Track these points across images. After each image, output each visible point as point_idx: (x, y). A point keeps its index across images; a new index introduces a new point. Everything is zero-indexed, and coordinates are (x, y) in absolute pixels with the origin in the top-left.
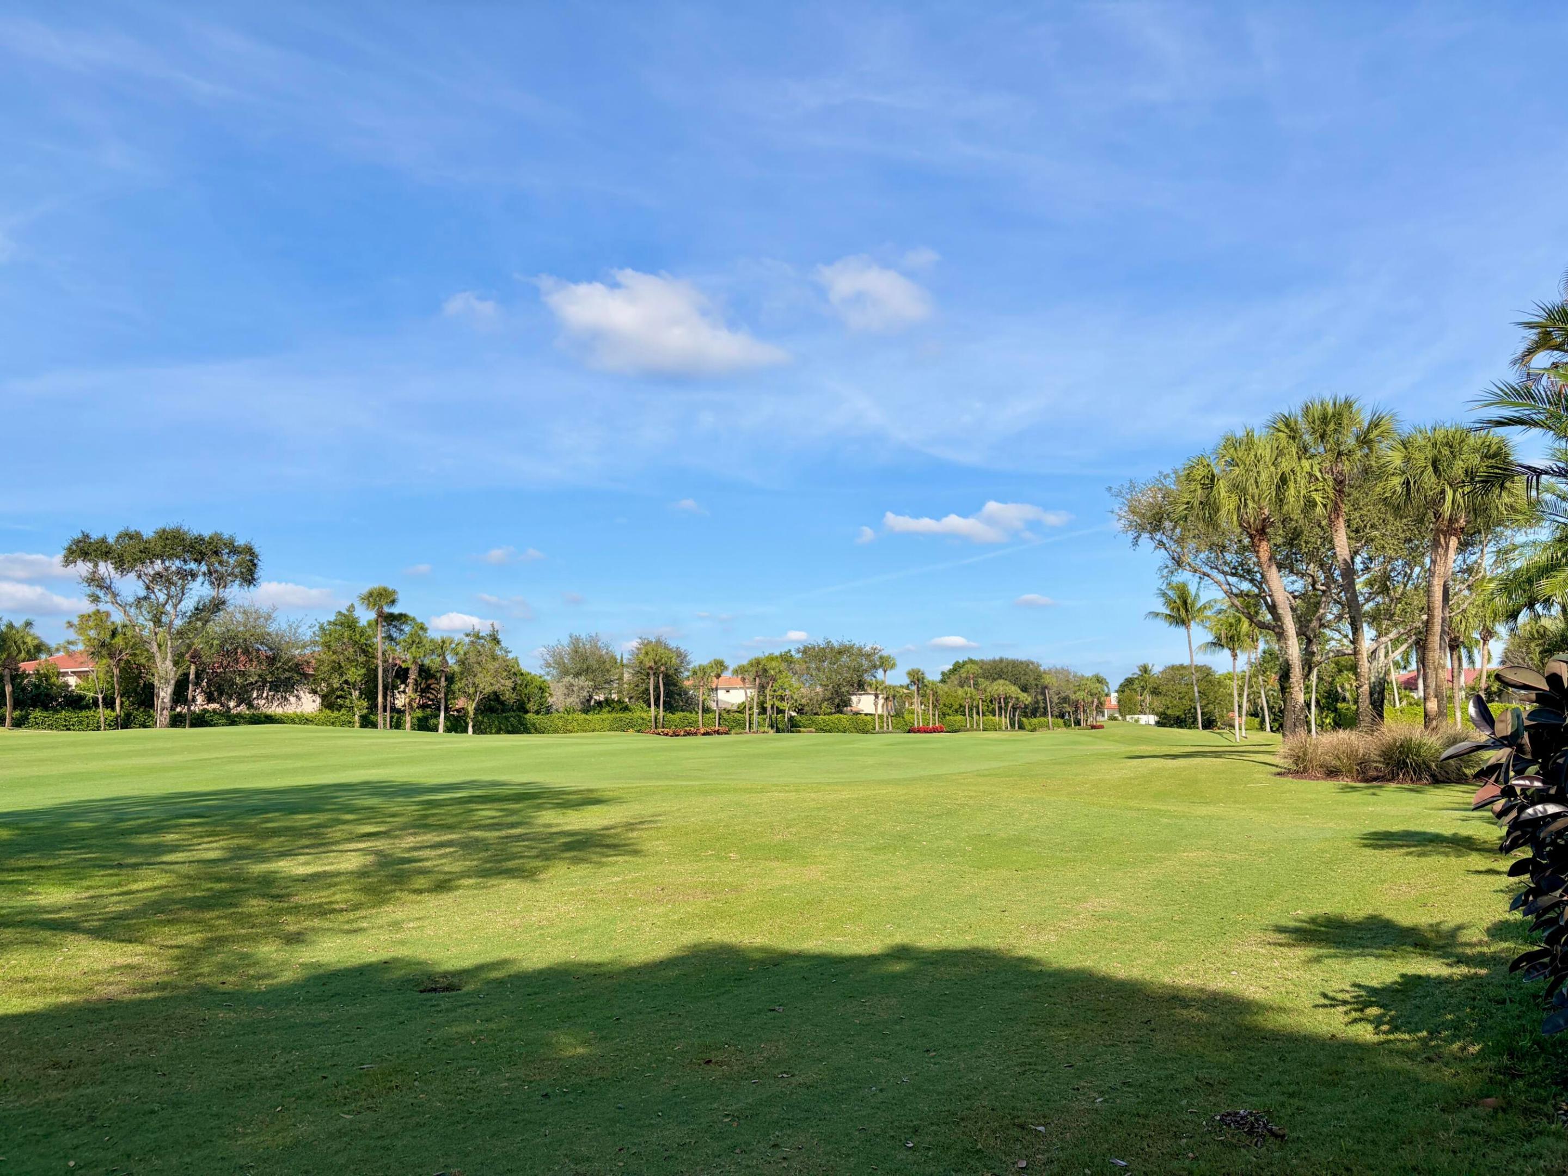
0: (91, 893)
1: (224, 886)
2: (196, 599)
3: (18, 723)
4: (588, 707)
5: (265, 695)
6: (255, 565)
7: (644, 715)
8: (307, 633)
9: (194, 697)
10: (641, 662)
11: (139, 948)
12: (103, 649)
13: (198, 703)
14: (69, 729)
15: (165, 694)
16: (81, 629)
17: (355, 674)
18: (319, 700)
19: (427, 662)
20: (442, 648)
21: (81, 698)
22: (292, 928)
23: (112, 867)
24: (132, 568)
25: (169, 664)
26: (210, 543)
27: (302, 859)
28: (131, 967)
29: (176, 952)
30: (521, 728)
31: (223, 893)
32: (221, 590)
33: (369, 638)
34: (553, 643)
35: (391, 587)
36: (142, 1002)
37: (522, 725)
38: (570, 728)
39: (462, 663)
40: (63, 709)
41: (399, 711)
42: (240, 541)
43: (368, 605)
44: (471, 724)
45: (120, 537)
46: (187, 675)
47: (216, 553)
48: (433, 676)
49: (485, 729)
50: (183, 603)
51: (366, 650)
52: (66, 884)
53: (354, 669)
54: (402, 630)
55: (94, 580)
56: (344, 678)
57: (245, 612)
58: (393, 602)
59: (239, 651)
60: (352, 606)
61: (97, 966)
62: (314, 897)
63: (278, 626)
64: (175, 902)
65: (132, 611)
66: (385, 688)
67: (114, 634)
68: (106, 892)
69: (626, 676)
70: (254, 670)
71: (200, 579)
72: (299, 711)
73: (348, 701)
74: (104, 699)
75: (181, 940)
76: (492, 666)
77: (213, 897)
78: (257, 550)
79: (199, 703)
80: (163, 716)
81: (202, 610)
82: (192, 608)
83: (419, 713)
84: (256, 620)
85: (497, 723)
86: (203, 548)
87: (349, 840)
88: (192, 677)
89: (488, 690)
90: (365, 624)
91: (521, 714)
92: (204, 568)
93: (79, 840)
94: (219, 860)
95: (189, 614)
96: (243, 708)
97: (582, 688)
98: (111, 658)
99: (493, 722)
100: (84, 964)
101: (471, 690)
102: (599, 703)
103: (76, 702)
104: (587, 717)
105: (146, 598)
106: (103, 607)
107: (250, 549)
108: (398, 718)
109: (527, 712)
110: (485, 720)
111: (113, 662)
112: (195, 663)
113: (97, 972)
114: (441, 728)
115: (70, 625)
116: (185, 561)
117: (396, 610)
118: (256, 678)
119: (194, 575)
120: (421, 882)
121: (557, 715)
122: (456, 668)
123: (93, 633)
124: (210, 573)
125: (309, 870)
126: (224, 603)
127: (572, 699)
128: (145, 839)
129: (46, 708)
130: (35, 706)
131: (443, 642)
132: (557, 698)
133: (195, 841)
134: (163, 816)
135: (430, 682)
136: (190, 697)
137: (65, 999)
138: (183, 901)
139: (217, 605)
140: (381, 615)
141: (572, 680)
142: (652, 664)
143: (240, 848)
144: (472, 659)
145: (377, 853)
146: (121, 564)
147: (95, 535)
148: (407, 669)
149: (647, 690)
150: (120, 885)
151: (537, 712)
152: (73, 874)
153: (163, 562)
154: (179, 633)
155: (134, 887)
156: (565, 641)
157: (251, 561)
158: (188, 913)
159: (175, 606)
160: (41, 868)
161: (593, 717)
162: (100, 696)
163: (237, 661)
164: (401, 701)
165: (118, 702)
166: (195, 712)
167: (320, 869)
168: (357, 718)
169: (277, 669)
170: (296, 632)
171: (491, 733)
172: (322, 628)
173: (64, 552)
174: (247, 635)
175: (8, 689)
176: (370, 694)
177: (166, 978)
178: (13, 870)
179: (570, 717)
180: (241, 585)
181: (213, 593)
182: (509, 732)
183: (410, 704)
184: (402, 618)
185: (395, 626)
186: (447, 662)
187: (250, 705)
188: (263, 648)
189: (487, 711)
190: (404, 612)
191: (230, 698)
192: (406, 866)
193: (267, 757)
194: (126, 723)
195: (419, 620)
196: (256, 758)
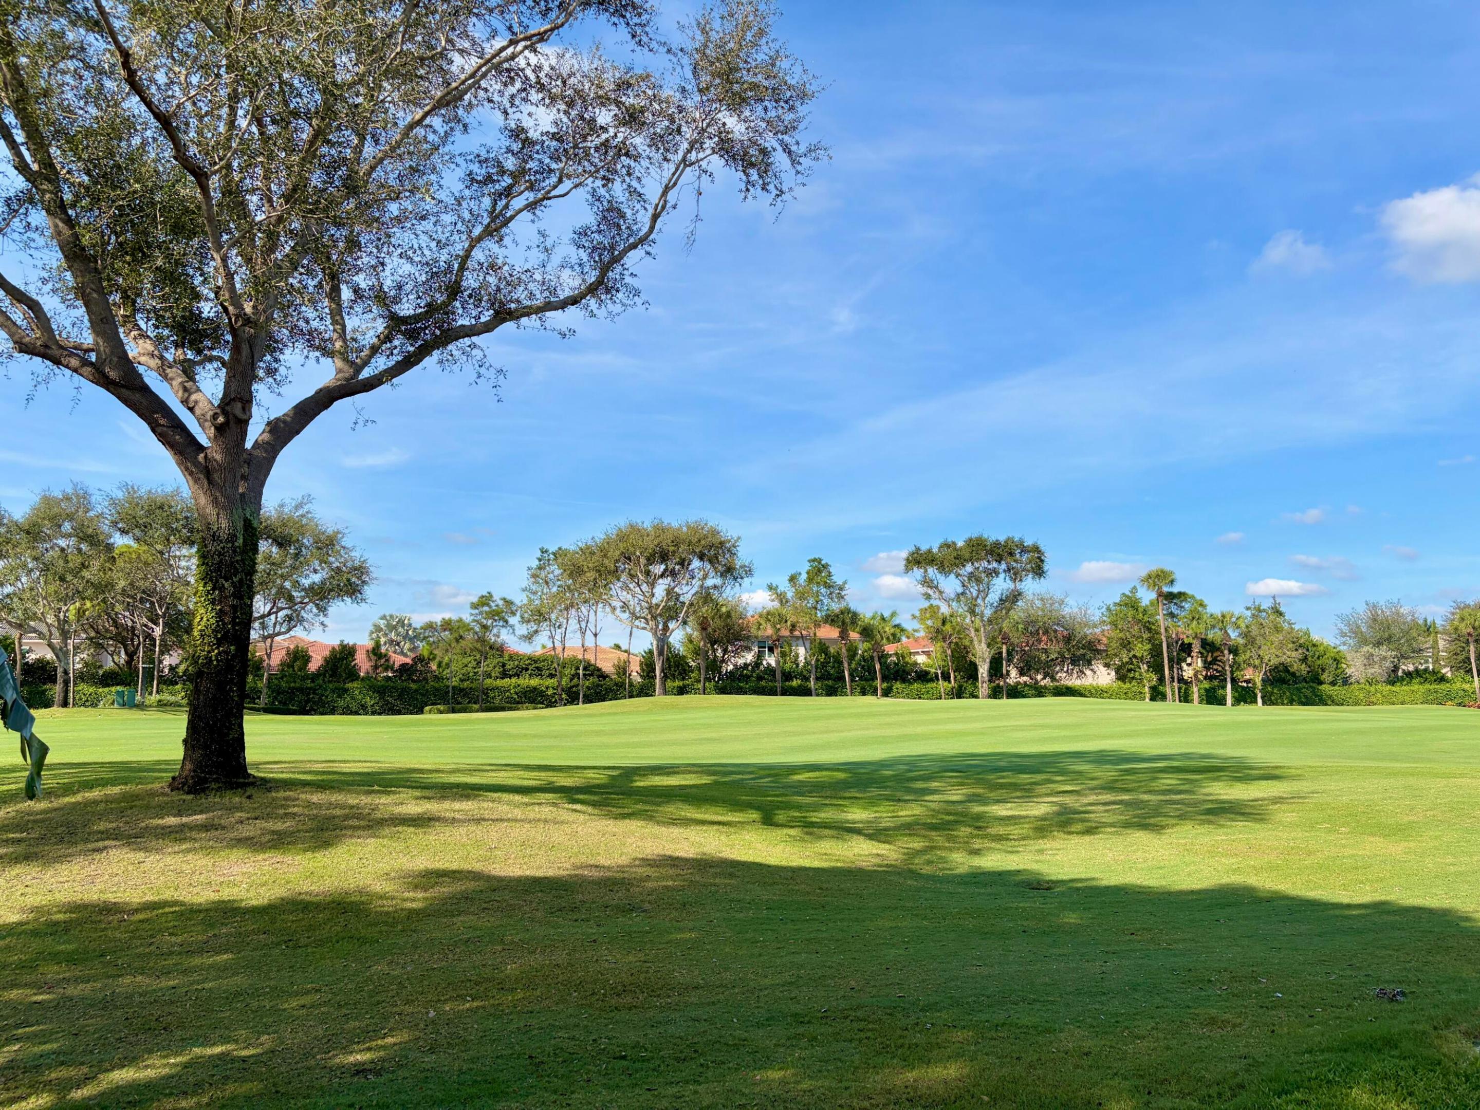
0: (877, 815)
1: (951, 818)
2: (1000, 592)
3: (887, 693)
4: (1393, 677)
5: (1065, 669)
6: (1042, 561)
7: (1466, 686)
8: (1096, 615)
9: (1008, 672)
10: (1456, 629)
11: (887, 846)
12: (937, 634)
13: (1012, 676)
14: (920, 698)
15: (983, 670)
16: (922, 620)
17: (1141, 649)
18: (1113, 673)
19: (1210, 637)
20: (1223, 622)
21: (927, 673)
22: (977, 846)
23: (893, 801)
24: (950, 572)
25: (984, 646)
26: (1005, 546)
27: (1009, 805)
28: (878, 855)
29: (906, 851)
30: (1314, 699)
31: (949, 822)
32: (1018, 584)
33: (1151, 616)
34: (1347, 611)
35: (1167, 568)
36: (875, 871)
37: (1316, 696)
38: (1373, 699)
39: (1246, 635)
40: (915, 681)
41: (1186, 683)
42: (1028, 542)
43: (1149, 587)
44: (1259, 695)
45: (941, 547)
46: (1001, 653)
47: (1011, 554)
48: (1218, 649)
49: (1276, 700)
50: (990, 596)
51: (1149, 627)
52: (865, 809)
53: (1140, 645)
54: (1182, 607)
55: (927, 582)
56: (1132, 653)
57: (1042, 600)
58: (1172, 582)
59: (1041, 632)
60: (1135, 587)
61: (863, 853)
62: (1001, 830)
63: (1071, 608)
64: (918, 824)
65: (954, 604)
66: (1171, 660)
67: (944, 623)
68: (885, 815)
69: (1441, 644)
70: (1055, 649)
71: (1002, 576)
72: (1094, 683)
73: (1137, 674)
74: (942, 673)
75: (911, 845)
76: (1277, 638)
77: (943, 824)
78: (1043, 548)
79: (1014, 677)
80: (984, 688)
81: (1005, 601)
82: (997, 599)
83: (1206, 685)
84: (1052, 605)
85: (1288, 694)
86: (1000, 551)
87: (1048, 795)
88: (1004, 655)
89: (1274, 661)
90: (1148, 603)
91: (1314, 685)
92: (1003, 566)
93: (881, 782)
94: (957, 802)
95: (995, 604)
96: (1047, 682)
97: (1385, 658)
98: (944, 641)
99: (1284, 693)
100: (856, 850)
101: (1257, 662)
102: (1409, 674)
103: (924, 676)
104: (1393, 688)
105: (962, 594)
106: (935, 603)
107: (1038, 548)
108: (1186, 689)
109: (1321, 683)
110: (1275, 691)
111: (945, 645)
112: (1006, 644)
113: (861, 855)
114: (1229, 700)
115: (914, 617)
116: (989, 561)
117: (1175, 589)
118: (1056, 655)
119: (996, 572)
120: (1079, 827)
121: (1356, 686)
122: (1241, 641)
123: (929, 623)
124: (1009, 570)
125: (1010, 813)
126: (1020, 594)
127: (1373, 671)
128: (920, 785)
129: (904, 680)
130: (896, 680)
131: (1223, 616)
132: (1355, 668)
133: (949, 788)
134: (937, 770)
135: (1215, 654)
136: (1004, 672)
137: (839, 865)
138: (924, 824)
139: (1015, 596)
140: (1160, 594)
141: (1371, 650)
142: (1471, 630)
143: (974, 795)
144: (1255, 631)
145: (1061, 805)
146: (943, 568)
147: (924, 548)
148: (1190, 645)
149: (1469, 659)
150: (893, 811)
151: (1333, 683)
152: (872, 803)
153: (973, 564)
154: (990, 621)
155: (901, 814)
156: (1361, 609)
157: (1039, 558)
158: (923, 832)
159: (984, 599)
160: (856, 798)
161: (1402, 689)
162: (939, 672)
163: (1039, 641)
164: (1188, 673)
165: (952, 676)
166: (1010, 685)
167: (1017, 813)
168: (1147, 689)
169: (1073, 646)
170: (1085, 614)
171: (1283, 704)
172: (1109, 609)
173: (904, 563)
174: (1046, 619)
175: (878, 667)
176: (1157, 667)
177: (893, 863)
178: (840, 798)
179: (1372, 689)
180: (1033, 578)
181: (1012, 586)
182: (1304, 704)
183: (1195, 675)
184: (1181, 595)
185: (1176, 604)
186: (1228, 635)
187: (1053, 679)
188: (1060, 629)
189: (1277, 681)
190: (1183, 591)
191: (1037, 671)
192: (1076, 816)
193: (1043, 726)
194: (958, 693)
195: (1198, 597)
196: (1034, 727)
